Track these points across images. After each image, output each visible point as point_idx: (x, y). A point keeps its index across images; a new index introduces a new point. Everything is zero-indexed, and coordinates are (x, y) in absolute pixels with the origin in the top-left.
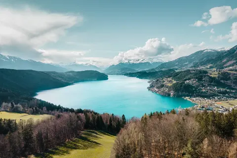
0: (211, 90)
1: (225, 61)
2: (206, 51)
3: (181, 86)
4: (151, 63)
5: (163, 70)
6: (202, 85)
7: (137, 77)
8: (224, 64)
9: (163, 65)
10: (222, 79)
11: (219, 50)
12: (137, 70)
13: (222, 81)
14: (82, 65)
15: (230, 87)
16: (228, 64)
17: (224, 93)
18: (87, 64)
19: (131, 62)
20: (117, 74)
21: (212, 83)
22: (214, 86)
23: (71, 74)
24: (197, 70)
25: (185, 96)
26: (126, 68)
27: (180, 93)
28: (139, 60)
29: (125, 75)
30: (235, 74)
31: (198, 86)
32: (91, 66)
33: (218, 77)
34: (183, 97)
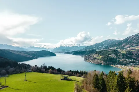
0: (125, 61)
1: (124, 45)
2: (110, 40)
3: (108, 58)
4: (79, 46)
5: (87, 50)
6: (119, 58)
7: (73, 54)
8: (124, 47)
9: (87, 48)
10: (128, 54)
11: (117, 40)
12: (71, 50)
13: (129, 56)
14: (37, 48)
15: (134, 59)
16: (126, 46)
17: (133, 62)
18: (40, 47)
19: (67, 46)
20: (60, 53)
21: (124, 57)
22: (126, 58)
23: (33, 52)
24: (112, 50)
25: (111, 64)
26: (65, 50)
27: (108, 63)
28: (72, 45)
29: (65, 53)
30: (135, 52)
31: (117, 59)
32: (43, 48)
33: (126, 53)
34: (110, 65)
